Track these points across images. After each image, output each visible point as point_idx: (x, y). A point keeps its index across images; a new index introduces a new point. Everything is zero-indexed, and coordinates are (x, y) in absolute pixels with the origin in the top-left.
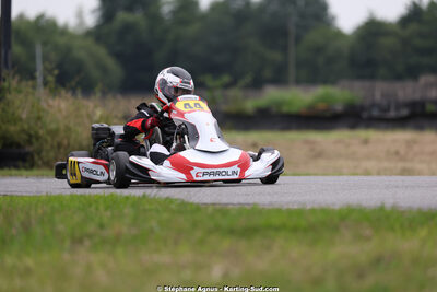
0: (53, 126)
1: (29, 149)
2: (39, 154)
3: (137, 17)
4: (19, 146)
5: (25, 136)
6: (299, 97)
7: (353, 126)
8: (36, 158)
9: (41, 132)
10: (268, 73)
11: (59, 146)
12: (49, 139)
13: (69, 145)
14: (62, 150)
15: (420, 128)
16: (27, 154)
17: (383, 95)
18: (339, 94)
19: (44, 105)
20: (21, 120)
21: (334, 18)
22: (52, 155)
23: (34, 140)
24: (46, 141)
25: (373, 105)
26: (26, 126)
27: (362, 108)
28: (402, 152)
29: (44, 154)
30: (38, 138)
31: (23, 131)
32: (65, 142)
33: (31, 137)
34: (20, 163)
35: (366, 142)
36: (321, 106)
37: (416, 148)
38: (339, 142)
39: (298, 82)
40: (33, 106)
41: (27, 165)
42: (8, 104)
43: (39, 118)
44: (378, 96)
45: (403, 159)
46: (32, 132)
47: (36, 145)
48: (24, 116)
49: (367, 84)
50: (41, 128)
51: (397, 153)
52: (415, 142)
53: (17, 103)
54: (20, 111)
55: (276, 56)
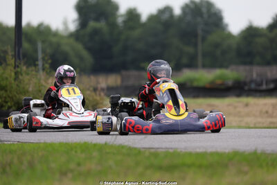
3: (101, 25)
6: (204, 76)
7: (239, 95)
10: (185, 61)
17: (257, 75)
18: (230, 74)
20: (28, 92)
21: (227, 25)
25: (252, 81)
26: (32, 96)
27: (245, 83)
28: (270, 111)
35: (247, 105)
36: (219, 82)
38: (229, 105)
39: (204, 66)
40: (36, 83)
42: (20, 82)
44: (255, 76)
45: (271, 116)
48: (30, 89)
49: (247, 68)
51: (267, 112)
53: (26, 81)
54: (28, 86)
55: (190, 50)
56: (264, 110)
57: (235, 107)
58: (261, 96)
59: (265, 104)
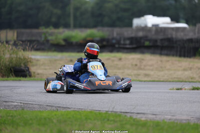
7: (111, 51)
15: (143, 53)
17: (117, 34)
25: (113, 39)
27: (108, 40)
28: (138, 64)
35: (120, 59)
37: (144, 63)
38: (108, 59)
39: (75, 27)
44: (115, 35)
45: (140, 69)
49: (110, 29)
51: (136, 65)
52: (143, 59)
56: (134, 63)
57: (113, 61)
58: (127, 52)
59: (133, 59)
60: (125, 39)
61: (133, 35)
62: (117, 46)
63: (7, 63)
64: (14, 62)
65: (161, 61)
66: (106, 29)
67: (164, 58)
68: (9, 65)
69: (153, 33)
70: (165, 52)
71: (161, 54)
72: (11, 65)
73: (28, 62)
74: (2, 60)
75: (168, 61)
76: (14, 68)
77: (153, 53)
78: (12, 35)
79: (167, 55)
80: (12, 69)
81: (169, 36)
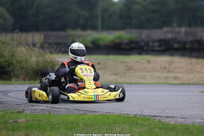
0: (19, 59)
1: (8, 69)
2: (13, 71)
4: (4, 68)
5: (7, 64)
6: (107, 37)
7: (140, 54)
8: (12, 73)
9: (14, 62)
11: (23, 68)
12: (18, 65)
13: (27, 67)
14: (24, 70)
15: (172, 55)
16: (8, 71)
17: (146, 36)
19: (15, 49)
20: (5, 56)
22: (19, 72)
23: (11, 65)
24: (16, 65)
25: (142, 41)
26: (7, 59)
29: (15, 71)
30: (13, 64)
31: (6, 61)
32: (25, 66)
33: (10, 64)
34: (5, 76)
35: (149, 62)
36: (117, 41)
37: (174, 65)
38: (137, 62)
39: (103, 28)
40: (10, 50)
41: (8, 76)
43: (13, 55)
44: (144, 37)
46: (10, 62)
47: (12, 67)
48: (6, 54)
49: (138, 31)
50: (14, 60)
52: (172, 62)
54: (4, 52)
56: (163, 66)
57: (142, 64)
58: (156, 55)
59: (162, 61)
60: (154, 41)
61: (162, 37)
62: (145, 48)
63: (34, 66)
64: (41, 66)
65: (191, 64)
66: (134, 31)
67: (194, 61)
68: (36, 68)
69: (183, 34)
70: (195, 54)
71: (191, 56)
72: (38, 68)
73: (55, 65)
74: (29, 63)
75: (198, 64)
76: (40, 71)
77: (183, 55)
78: (38, 37)
79: (197, 57)
80: (39, 72)
81: (199, 38)
